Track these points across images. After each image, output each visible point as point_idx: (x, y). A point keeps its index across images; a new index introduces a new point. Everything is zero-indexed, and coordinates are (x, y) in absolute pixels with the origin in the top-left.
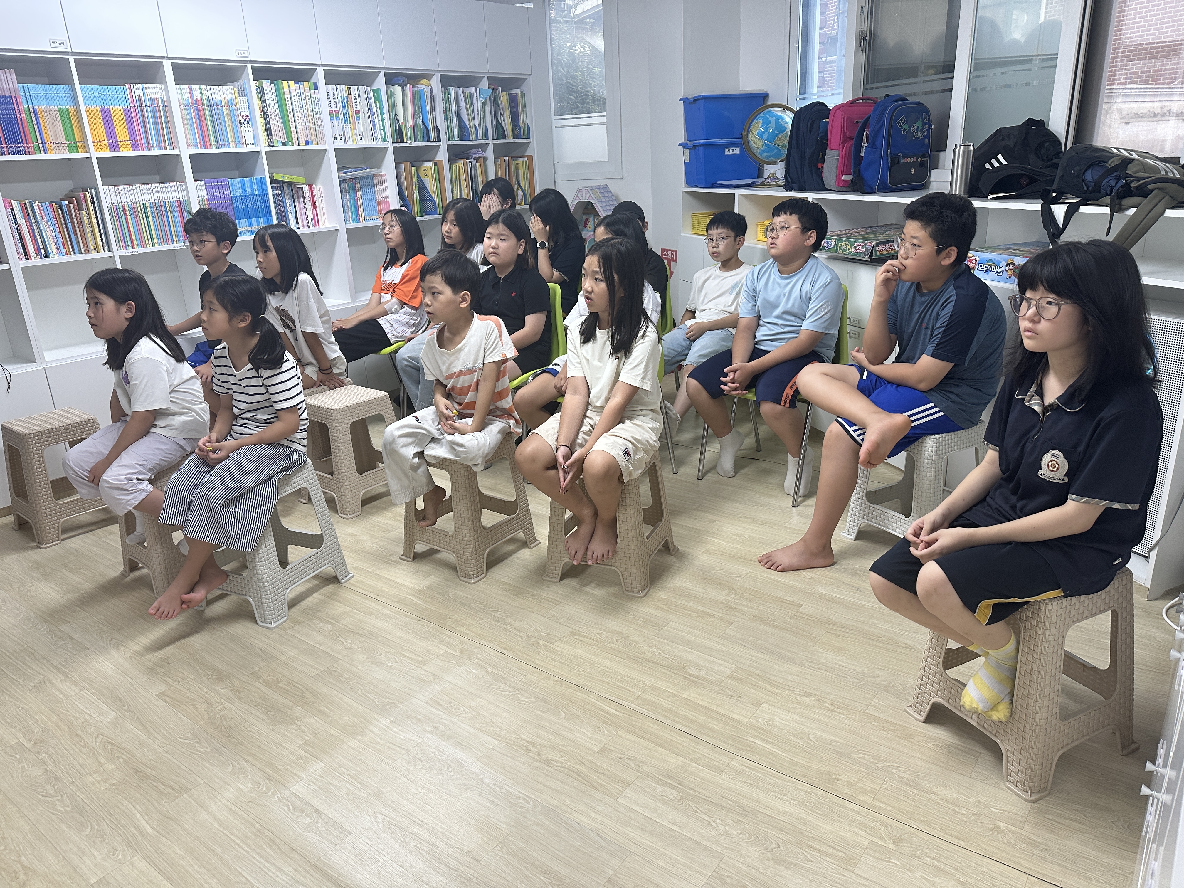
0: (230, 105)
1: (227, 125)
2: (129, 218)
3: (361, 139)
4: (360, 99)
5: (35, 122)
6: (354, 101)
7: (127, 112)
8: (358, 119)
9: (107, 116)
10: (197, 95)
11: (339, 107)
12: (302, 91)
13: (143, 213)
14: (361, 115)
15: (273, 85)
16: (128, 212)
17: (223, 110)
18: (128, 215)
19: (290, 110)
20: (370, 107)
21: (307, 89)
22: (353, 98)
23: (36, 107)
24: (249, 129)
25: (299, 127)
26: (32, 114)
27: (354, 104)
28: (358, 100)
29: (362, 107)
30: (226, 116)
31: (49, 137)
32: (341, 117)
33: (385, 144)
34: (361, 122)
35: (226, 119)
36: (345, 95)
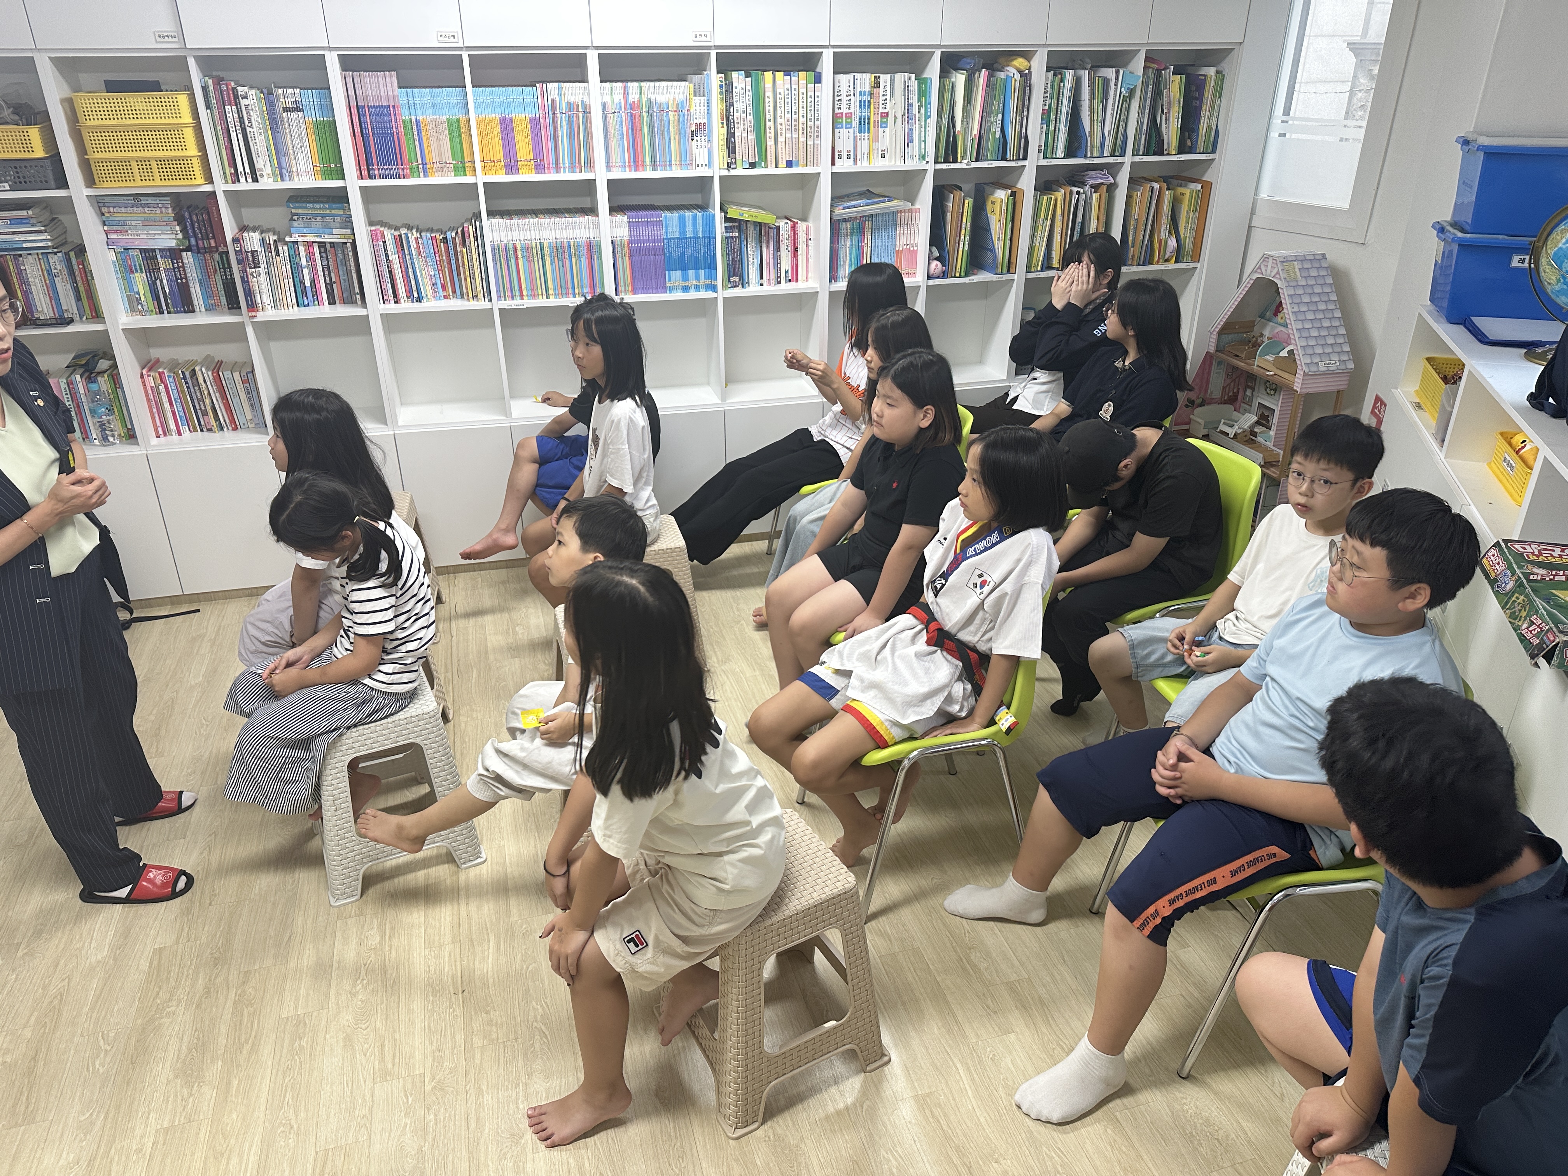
0: (681, 109)
1: (672, 138)
2: (520, 261)
3: (883, 156)
4: (892, 94)
5: (416, 137)
6: (882, 98)
7: (535, 124)
8: (884, 125)
9: (507, 126)
10: (634, 97)
11: (855, 109)
12: (794, 86)
13: (540, 256)
14: (891, 119)
15: (749, 79)
16: (519, 253)
17: (668, 116)
18: (520, 256)
19: (769, 115)
20: (908, 106)
21: (803, 82)
22: (881, 93)
23: (420, 118)
24: (703, 143)
25: (781, 139)
26: (414, 127)
27: (881, 102)
28: (888, 97)
29: (895, 107)
30: (671, 125)
31: (432, 155)
32: (855, 123)
33: (922, 166)
34: (887, 130)
35: (672, 130)
36: (868, 89)
